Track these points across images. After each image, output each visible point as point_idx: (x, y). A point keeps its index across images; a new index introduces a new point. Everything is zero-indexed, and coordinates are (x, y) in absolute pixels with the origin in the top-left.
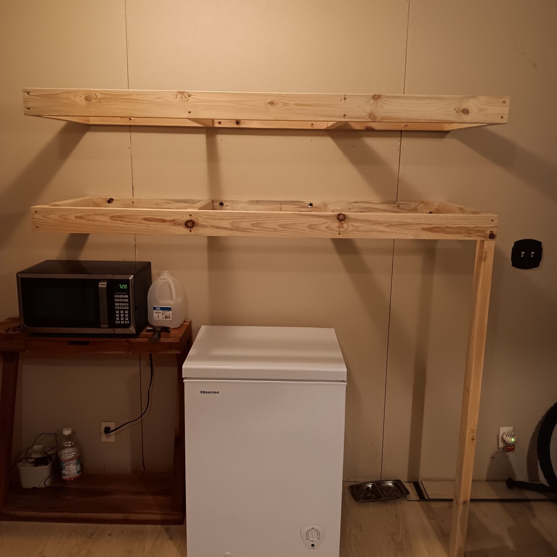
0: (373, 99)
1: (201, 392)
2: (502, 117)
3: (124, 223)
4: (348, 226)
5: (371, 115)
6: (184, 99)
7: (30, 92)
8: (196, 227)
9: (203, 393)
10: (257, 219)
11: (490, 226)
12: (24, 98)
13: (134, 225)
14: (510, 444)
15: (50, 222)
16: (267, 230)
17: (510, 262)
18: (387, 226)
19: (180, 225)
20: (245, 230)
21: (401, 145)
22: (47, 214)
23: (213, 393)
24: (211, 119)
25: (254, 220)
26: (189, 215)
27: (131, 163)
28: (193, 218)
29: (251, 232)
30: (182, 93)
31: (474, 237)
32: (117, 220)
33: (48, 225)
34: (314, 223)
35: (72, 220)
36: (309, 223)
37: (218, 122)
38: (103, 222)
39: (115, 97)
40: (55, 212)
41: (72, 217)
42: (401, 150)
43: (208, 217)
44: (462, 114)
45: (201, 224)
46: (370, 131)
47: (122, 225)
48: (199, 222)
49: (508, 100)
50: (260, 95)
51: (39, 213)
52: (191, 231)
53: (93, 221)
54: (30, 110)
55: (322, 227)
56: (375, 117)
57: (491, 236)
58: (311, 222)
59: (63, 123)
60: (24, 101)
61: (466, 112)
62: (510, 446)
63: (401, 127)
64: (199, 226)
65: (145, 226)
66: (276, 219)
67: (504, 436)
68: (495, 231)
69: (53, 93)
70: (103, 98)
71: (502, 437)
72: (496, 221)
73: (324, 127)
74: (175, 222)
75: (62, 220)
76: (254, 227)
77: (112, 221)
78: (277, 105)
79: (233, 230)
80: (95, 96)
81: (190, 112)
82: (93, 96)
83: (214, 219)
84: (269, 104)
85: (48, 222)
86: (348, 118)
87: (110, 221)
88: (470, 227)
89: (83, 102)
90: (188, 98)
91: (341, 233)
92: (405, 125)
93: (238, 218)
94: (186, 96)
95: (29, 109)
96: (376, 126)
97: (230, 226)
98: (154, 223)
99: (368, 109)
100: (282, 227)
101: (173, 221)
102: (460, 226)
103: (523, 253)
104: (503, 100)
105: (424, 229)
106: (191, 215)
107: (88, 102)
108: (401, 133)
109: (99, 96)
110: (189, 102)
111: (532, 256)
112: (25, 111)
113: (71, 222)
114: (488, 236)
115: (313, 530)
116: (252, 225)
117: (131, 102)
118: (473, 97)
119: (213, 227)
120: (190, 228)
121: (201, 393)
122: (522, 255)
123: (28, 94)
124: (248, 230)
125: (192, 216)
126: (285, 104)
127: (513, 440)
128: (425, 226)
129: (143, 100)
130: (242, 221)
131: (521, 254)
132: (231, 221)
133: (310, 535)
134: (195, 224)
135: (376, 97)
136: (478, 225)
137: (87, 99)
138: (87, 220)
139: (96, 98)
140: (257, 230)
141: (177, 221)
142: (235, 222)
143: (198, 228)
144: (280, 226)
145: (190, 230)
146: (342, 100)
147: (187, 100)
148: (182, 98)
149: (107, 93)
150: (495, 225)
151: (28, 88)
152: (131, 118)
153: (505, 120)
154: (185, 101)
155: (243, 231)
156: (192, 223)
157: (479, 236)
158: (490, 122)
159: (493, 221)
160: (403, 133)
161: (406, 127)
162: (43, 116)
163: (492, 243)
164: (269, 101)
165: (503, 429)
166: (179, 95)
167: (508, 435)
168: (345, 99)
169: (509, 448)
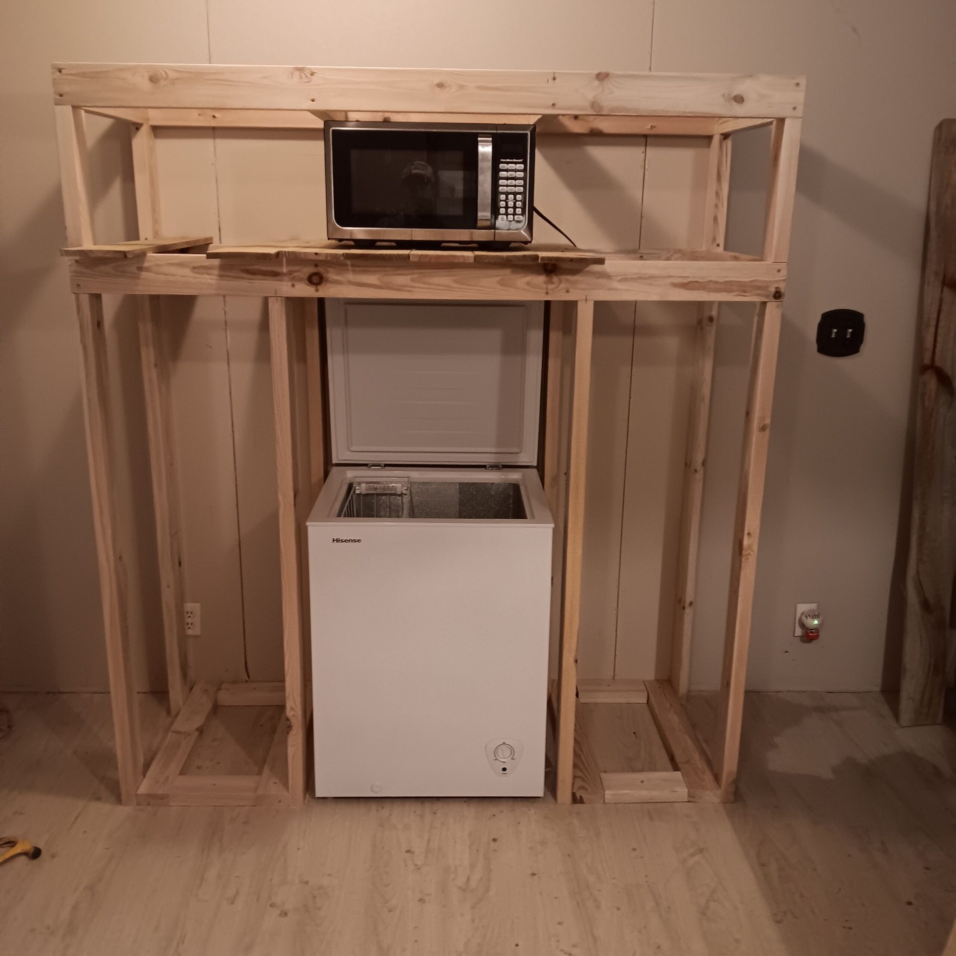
0: (598, 80)
1: (334, 540)
2: (794, 108)
3: (214, 277)
4: (560, 281)
5: (593, 105)
6: (305, 80)
7: (63, 69)
8: (325, 283)
10: (421, 271)
11: (776, 279)
12: (54, 79)
13: (230, 281)
14: (812, 629)
15: (97, 277)
16: (435, 287)
17: (815, 346)
18: (618, 281)
19: (301, 279)
20: (400, 288)
21: (645, 160)
23: (352, 542)
24: (343, 111)
25: (416, 271)
26: (314, 264)
27: (216, 188)
28: (320, 268)
29: (411, 291)
30: (301, 70)
31: (750, 296)
32: (202, 274)
33: (94, 281)
34: (510, 277)
35: (132, 273)
36: (501, 277)
38: (182, 276)
39: (197, 77)
40: (105, 262)
41: (134, 269)
42: (646, 167)
44: (734, 103)
45: (332, 279)
46: (597, 136)
47: (209, 281)
48: (329, 276)
49: (803, 81)
50: (423, 72)
52: (317, 290)
53: (165, 274)
54: (64, 98)
55: (521, 283)
56: (601, 108)
57: (777, 295)
58: (505, 275)
59: (108, 122)
60: (53, 83)
61: (739, 99)
62: (812, 632)
63: (644, 127)
64: (329, 281)
65: (248, 282)
66: (449, 270)
67: (804, 618)
68: (782, 286)
69: (98, 70)
70: (177, 79)
71: (800, 620)
72: (784, 272)
74: (292, 276)
75: (116, 273)
76: (415, 283)
77: (195, 275)
78: (449, 89)
79: (382, 288)
80: (164, 75)
81: (313, 100)
82: (162, 75)
83: (354, 271)
84: (436, 87)
86: (560, 109)
87: (191, 274)
88: (745, 282)
89: (146, 85)
90: (309, 78)
91: (549, 292)
92: (652, 126)
93: (391, 269)
94: (307, 74)
95: (61, 95)
96: (606, 126)
97: (377, 282)
98: (260, 277)
99: (590, 96)
100: (457, 283)
101: (290, 273)
102: (727, 279)
103: (835, 330)
104: (796, 81)
105: (675, 285)
107: (154, 84)
108: (645, 139)
109: (172, 75)
110: (311, 83)
111: (848, 336)
112: (55, 99)
114: (772, 295)
115: (504, 747)
116: (412, 279)
117: (220, 84)
118: (750, 76)
119: (350, 283)
120: (316, 285)
121: (333, 542)
122: (834, 334)
123: (60, 71)
124: (405, 288)
125: (319, 265)
126: (462, 87)
127: (816, 622)
128: (677, 281)
129: (240, 82)
130: (397, 274)
131: (831, 332)
132: (379, 274)
133: (500, 753)
134: (324, 279)
135: (602, 77)
136: (756, 278)
137: (153, 79)
138: (156, 274)
139: (167, 78)
140: (420, 288)
141: (295, 275)
142: (386, 275)
143: (328, 285)
144: (455, 281)
145: (315, 288)
146: (549, 81)
147: (309, 80)
148: (301, 78)
149: (183, 70)
150: (783, 278)
151: (60, 63)
152: (216, 115)
153: (800, 112)
154: (306, 82)
155: (398, 290)
156: (318, 278)
157: (758, 295)
158: (776, 117)
159: (779, 271)
160: (649, 140)
161: (654, 129)
162: (83, 108)
163: (778, 306)
164: (436, 81)
165: (802, 608)
166: (297, 74)
167: (809, 616)
168: (554, 79)
169: (810, 636)
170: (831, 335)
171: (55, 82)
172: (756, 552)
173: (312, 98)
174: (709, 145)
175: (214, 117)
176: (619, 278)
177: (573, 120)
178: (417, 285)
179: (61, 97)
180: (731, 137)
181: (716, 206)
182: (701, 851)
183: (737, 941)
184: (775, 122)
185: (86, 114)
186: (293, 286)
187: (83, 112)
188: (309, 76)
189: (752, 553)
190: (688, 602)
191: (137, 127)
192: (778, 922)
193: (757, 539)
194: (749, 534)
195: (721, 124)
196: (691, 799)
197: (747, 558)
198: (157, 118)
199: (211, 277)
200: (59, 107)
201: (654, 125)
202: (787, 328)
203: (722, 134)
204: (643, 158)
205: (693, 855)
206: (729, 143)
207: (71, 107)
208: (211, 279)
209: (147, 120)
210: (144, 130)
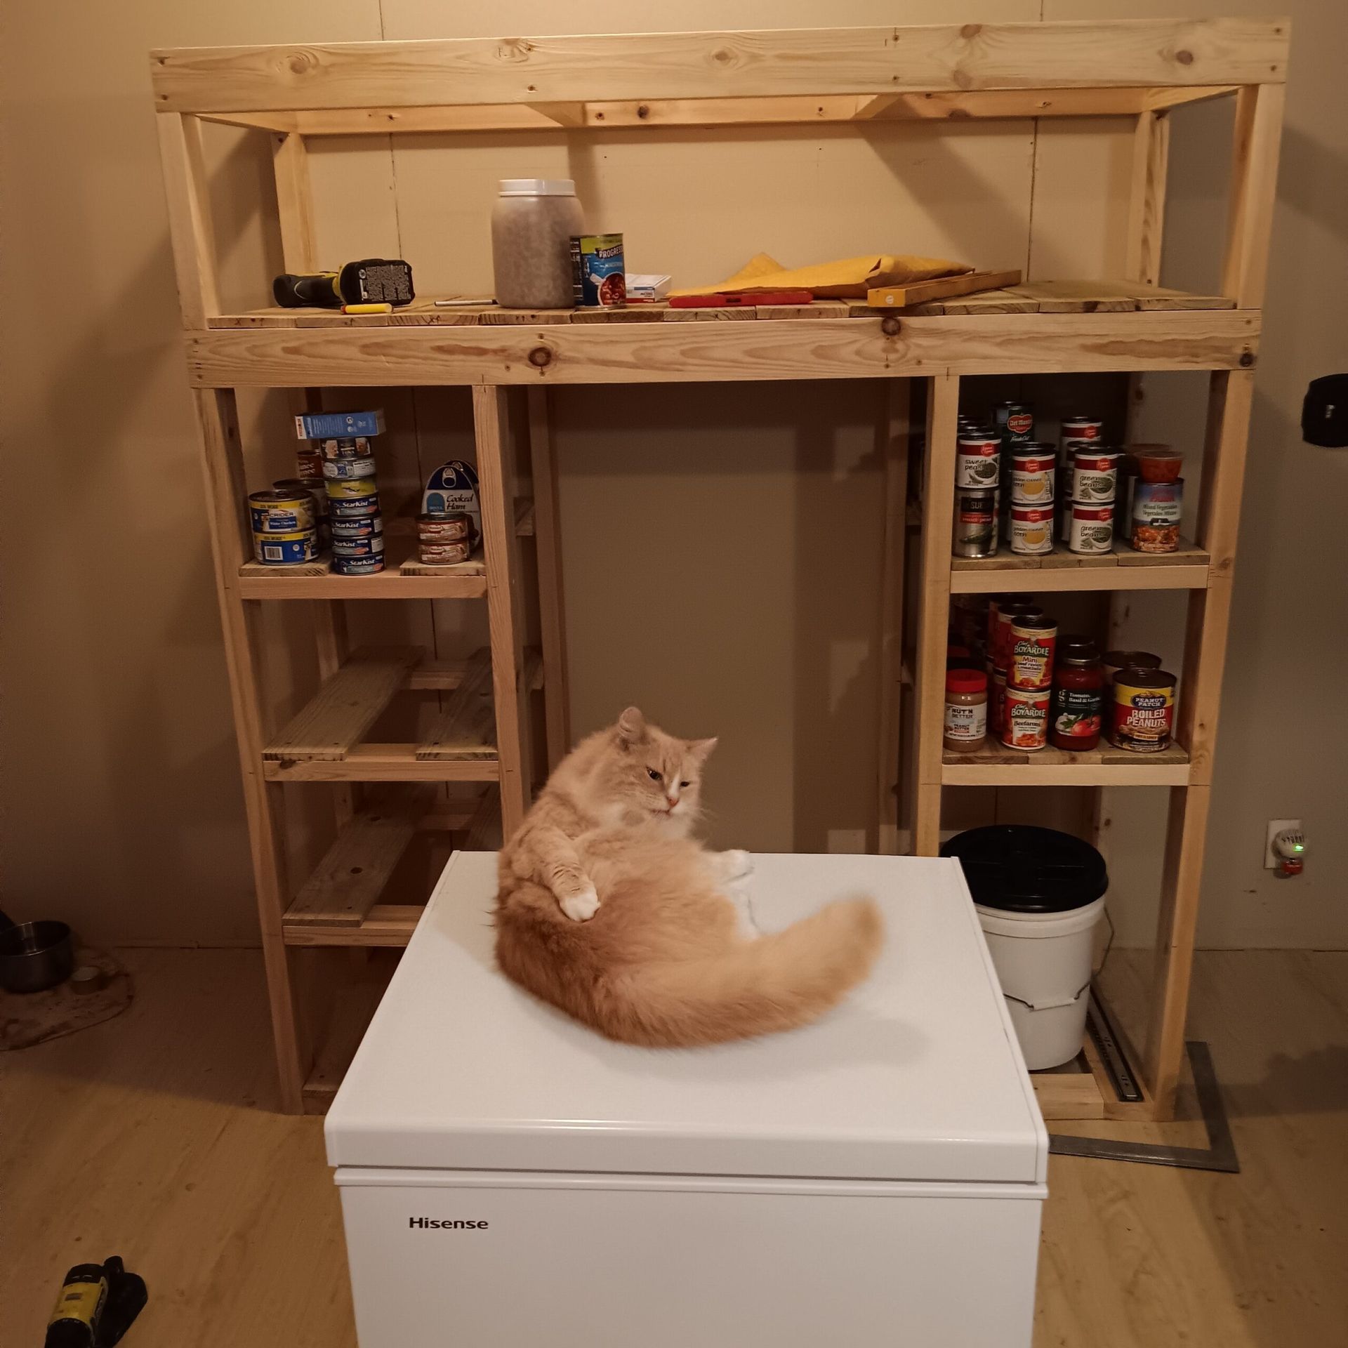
0: (963, 37)
1: (412, 1222)
2: (1273, 68)
3: (394, 359)
4: (908, 347)
5: (958, 75)
6: (519, 57)
7: (167, 58)
8: (554, 363)
9: (421, 1226)
10: (695, 339)
11: (1244, 335)
12: (154, 74)
13: (415, 364)
14: (1292, 859)
15: (227, 363)
16: (720, 363)
17: (1299, 432)
18: (1000, 344)
19: (519, 359)
20: (665, 366)
21: (1034, 156)
22: (221, 346)
23: (463, 1227)
24: (578, 102)
25: (688, 340)
26: (537, 337)
27: (396, 222)
28: (545, 341)
29: (681, 371)
30: (512, 43)
31: (1204, 362)
32: (377, 354)
33: (224, 371)
34: (830, 343)
35: (275, 357)
36: (817, 344)
37: (595, 115)
38: (348, 359)
39: (361, 61)
40: (238, 341)
41: (277, 350)
42: (1037, 167)
43: (582, 338)
44: (1178, 64)
45: (566, 356)
46: (960, 121)
47: (387, 364)
48: (560, 352)
49: (1286, 25)
50: (694, 37)
51: (201, 343)
52: (542, 373)
53: (324, 357)
54: (169, 101)
55: (847, 352)
56: (969, 80)
57: (1246, 360)
58: (822, 341)
59: (239, 133)
60: (154, 79)
61: (1186, 58)
62: (1292, 863)
63: (1035, 106)
64: (561, 359)
65: (442, 365)
66: (739, 336)
67: (1280, 842)
68: (1254, 347)
69: (217, 57)
70: (333, 65)
71: (1274, 845)
72: (1256, 324)
73: (848, 114)
74: (506, 354)
75: (251, 357)
76: (688, 357)
77: (366, 357)
78: (736, 61)
79: (638, 367)
80: (312, 60)
81: (531, 88)
82: (309, 60)
83: (597, 343)
84: (716, 60)
85: (223, 363)
86: (904, 84)
87: (360, 356)
88: (1196, 341)
89: (287, 76)
90: (526, 54)
91: (892, 364)
92: (1044, 103)
93: (652, 337)
94: (521, 49)
95: (165, 98)
96: (972, 106)
97: (631, 359)
98: (462, 357)
99: (952, 61)
100: (754, 357)
101: (503, 350)
102: (1170, 337)
103: (1332, 407)
104: (1276, 26)
105: (1087, 348)
106: (541, 336)
107: (298, 75)
108: (1035, 123)
109: (324, 60)
110: (529, 62)
112: (156, 103)
113: (275, 362)
114: (1239, 359)
116: (683, 353)
117: (397, 70)
118: (1204, 21)
119: (593, 361)
120: (542, 365)
121: (411, 1226)
122: (1329, 412)
123: (162, 62)
124: (673, 366)
125: (545, 337)
126: (754, 58)
127: (1299, 848)
128: (1089, 341)
129: (422, 65)
130: (660, 346)
131: (1324, 410)
132: (634, 346)
134: (553, 357)
135: (970, 32)
136: (1212, 335)
137: (297, 68)
138: (309, 356)
139: (316, 65)
140: (696, 365)
141: (511, 352)
142: (645, 348)
143: (559, 365)
144: (750, 353)
145: (540, 371)
146: (888, 43)
147: (524, 59)
148: (513, 55)
149: (340, 51)
150: (1254, 334)
151: (161, 49)
152: (394, 115)
153: (1281, 75)
154: (520, 62)
155: (662, 369)
156: (544, 355)
157: (1217, 360)
158: (1245, 82)
159: (1249, 322)
160: (1040, 124)
161: (1048, 107)
162: (197, 115)
163: (1247, 378)
164: (715, 51)
165: (1277, 827)
166: (507, 49)
167: (1288, 838)
168: (896, 39)
169: (1288, 868)
170: (1325, 414)
171: (156, 78)
172: (1212, 753)
173: (530, 84)
174: (1133, 129)
175: (391, 118)
176: (999, 340)
177: (924, 98)
178: (690, 361)
179: (164, 101)
180: (1168, 116)
181: (1146, 222)
182: (1126, 1195)
183: (1182, 1335)
184: (1241, 92)
185: (203, 122)
186: (508, 368)
187: (198, 120)
188: (524, 51)
189: (1206, 754)
190: (1103, 821)
191: (281, 137)
192: (1243, 1307)
193: (1214, 733)
194: (1202, 725)
195: (1152, 96)
196: (1110, 1116)
197: (1199, 763)
198: (310, 123)
199: (389, 359)
200: (163, 115)
201: (1047, 101)
202: (1261, 407)
203: (1155, 111)
204: (1032, 151)
205: (1113, 1201)
206: (1166, 124)
207: (179, 114)
208: (388, 362)
209: (296, 126)
210: (291, 141)
